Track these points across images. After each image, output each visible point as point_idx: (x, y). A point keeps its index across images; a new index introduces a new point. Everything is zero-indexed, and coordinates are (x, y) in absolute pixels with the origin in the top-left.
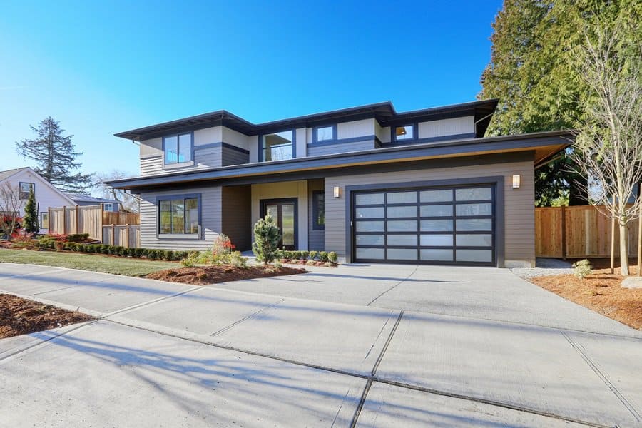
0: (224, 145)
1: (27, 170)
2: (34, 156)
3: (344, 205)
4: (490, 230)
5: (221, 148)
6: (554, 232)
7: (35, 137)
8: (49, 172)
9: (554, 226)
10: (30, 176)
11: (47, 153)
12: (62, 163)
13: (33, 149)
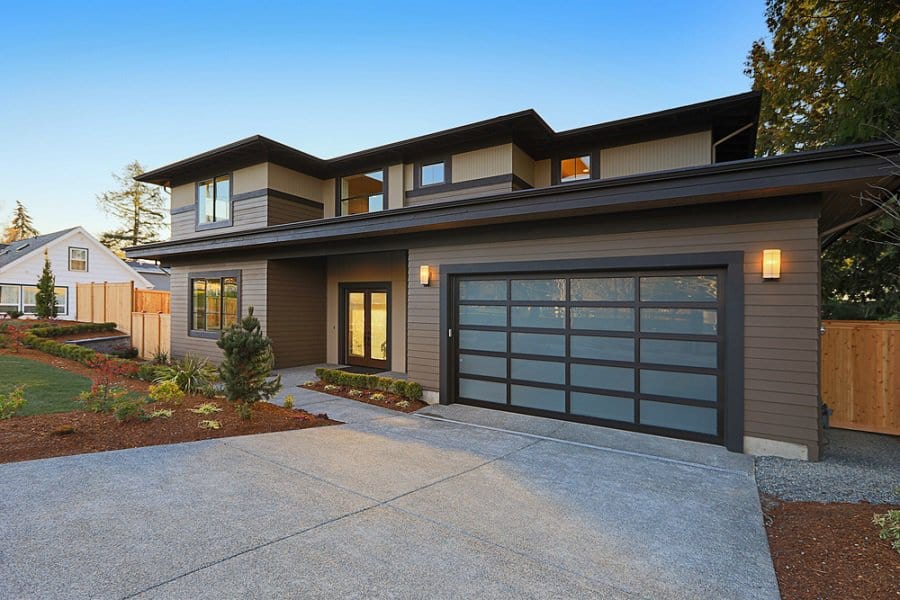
0: (271, 193)
1: (78, 231)
2: (118, 213)
3: (437, 299)
4: (714, 365)
5: (266, 197)
6: (884, 376)
7: (120, 188)
8: (136, 233)
9: (884, 363)
10: (82, 239)
11: (134, 209)
12: (152, 221)
13: (118, 203)
